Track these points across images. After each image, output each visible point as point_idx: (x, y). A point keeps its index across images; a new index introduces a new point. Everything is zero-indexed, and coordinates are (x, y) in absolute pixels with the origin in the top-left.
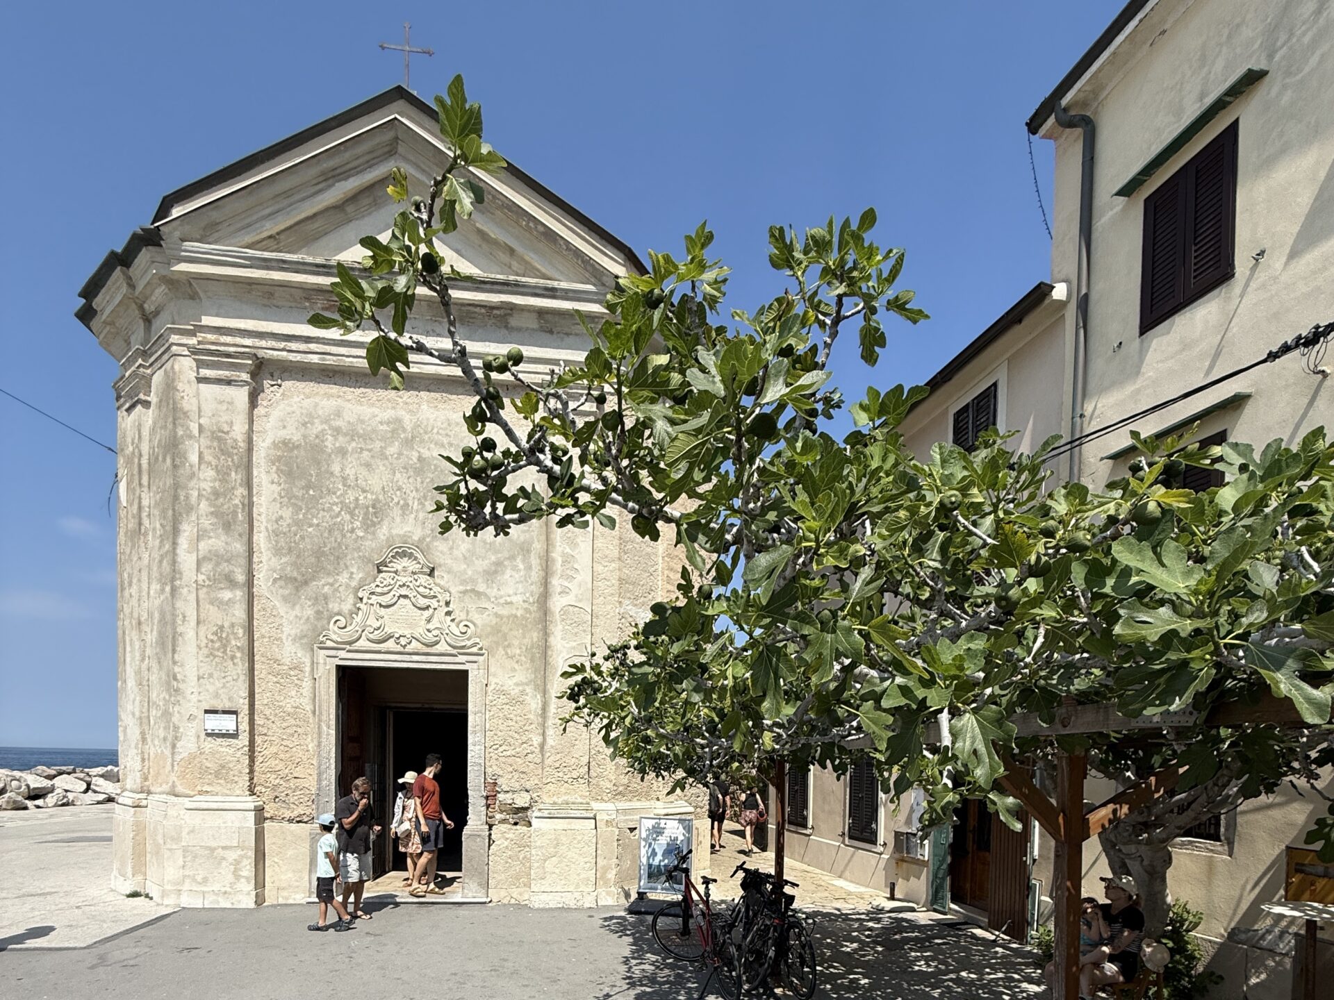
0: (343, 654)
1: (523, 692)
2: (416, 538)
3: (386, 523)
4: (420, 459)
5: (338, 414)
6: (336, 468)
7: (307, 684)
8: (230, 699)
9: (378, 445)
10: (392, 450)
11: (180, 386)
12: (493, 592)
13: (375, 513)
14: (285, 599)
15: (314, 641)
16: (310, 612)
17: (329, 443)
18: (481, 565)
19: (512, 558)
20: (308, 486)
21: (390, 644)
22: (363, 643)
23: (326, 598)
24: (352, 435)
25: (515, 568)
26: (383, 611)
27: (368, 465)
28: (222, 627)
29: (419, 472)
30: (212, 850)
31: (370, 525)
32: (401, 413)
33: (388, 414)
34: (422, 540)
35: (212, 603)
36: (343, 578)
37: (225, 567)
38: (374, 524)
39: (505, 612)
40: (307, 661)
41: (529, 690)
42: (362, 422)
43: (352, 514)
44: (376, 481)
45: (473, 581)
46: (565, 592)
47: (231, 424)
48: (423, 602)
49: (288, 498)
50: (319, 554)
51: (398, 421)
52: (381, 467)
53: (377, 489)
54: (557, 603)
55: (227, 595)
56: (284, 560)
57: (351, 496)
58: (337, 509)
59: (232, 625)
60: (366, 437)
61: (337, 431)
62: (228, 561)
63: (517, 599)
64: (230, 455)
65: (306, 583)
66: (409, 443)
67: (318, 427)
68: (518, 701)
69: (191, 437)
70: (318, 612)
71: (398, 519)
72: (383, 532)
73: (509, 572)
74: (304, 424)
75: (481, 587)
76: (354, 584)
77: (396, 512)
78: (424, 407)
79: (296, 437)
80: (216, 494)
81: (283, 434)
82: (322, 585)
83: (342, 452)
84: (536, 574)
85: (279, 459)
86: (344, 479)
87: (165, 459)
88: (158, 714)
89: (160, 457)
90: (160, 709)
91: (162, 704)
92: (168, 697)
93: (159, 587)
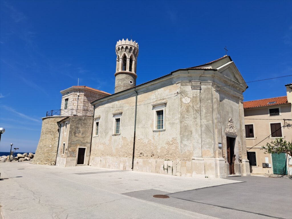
0: (227, 134)
1: (240, 142)
4: (231, 106)
7: (224, 139)
10: (229, 104)
18: (236, 122)
22: (229, 133)
23: (225, 125)
26: (230, 128)
31: (228, 115)
40: (224, 135)
43: (226, 113)
47: (218, 98)
48: (233, 127)
50: (224, 118)
53: (228, 109)
55: (219, 124)
59: (220, 129)
62: (219, 119)
64: (218, 102)
70: (225, 128)
75: (236, 125)
76: (227, 123)
77: (230, 113)
80: (217, 108)
87: (208, 100)
88: (206, 143)
89: (205, 99)
90: (207, 142)
91: (207, 141)
92: (210, 140)
93: (205, 121)
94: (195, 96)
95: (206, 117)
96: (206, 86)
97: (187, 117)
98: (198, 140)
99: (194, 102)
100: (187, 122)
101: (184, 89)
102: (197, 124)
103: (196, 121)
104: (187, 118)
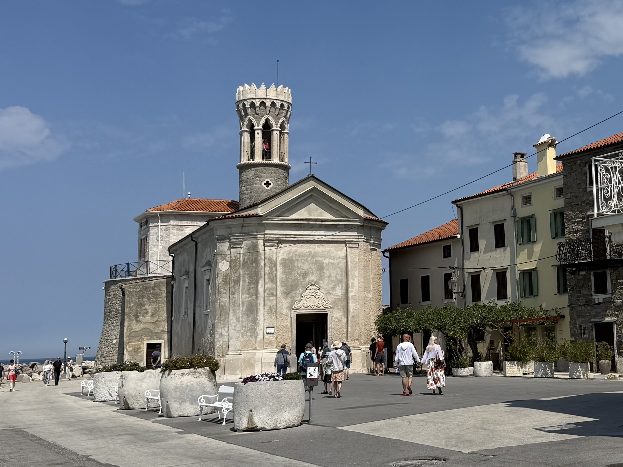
0: (298, 311)
1: (341, 318)
2: (315, 280)
3: (308, 277)
4: (316, 260)
5: (296, 251)
6: (296, 264)
7: (289, 319)
8: (272, 324)
9: (306, 258)
10: (309, 259)
11: (259, 247)
12: (334, 293)
13: (305, 275)
14: (284, 298)
15: (290, 308)
16: (290, 301)
17: (294, 258)
18: (331, 286)
19: (338, 284)
20: (289, 269)
21: (309, 308)
22: (303, 308)
23: (294, 297)
24: (300, 256)
25: (339, 286)
26: (307, 300)
27: (303, 263)
28: (271, 306)
29: (315, 264)
30: (269, 363)
31: (304, 278)
32: (311, 250)
33: (308, 250)
34: (316, 281)
35: (268, 300)
36: (298, 292)
37: (271, 291)
38: (305, 278)
39: (336, 297)
40: (289, 313)
41: (343, 317)
42: (301, 252)
43: (300, 276)
44: (306, 267)
45: (329, 290)
46: (352, 292)
47: (273, 256)
48: (317, 297)
49: (284, 272)
50: (292, 286)
51: (310, 252)
52: (307, 263)
53: (306, 269)
54: (350, 295)
55: (272, 298)
56: (284, 288)
57: (299, 271)
58: (296, 274)
59: (273, 306)
60: (303, 256)
61: (296, 255)
62: (272, 290)
63: (340, 294)
64: (273, 264)
65: (289, 293)
66: (313, 257)
67: (292, 254)
68: (340, 320)
69: (262, 259)
70: (292, 301)
71: (311, 276)
72: (307, 279)
73: (337, 287)
74: (288, 254)
75: (331, 292)
76: (300, 293)
77: (311, 274)
78: (317, 247)
79: (286, 257)
80: (269, 273)
81: (283, 257)
82: (293, 294)
83: (297, 260)
84: (344, 287)
85: (282, 263)
86: (298, 267)
87: (252, 264)
88: (246, 329)
89: (249, 262)
90: (248, 328)
91: (249, 326)
92: (253, 325)
93: (248, 296)
94: (234, 258)
95: (249, 289)
96: (250, 241)
97: (225, 291)
98: (235, 326)
99: (232, 268)
100: (224, 300)
101: (221, 248)
102: (235, 302)
103: (234, 297)
104: (224, 293)
